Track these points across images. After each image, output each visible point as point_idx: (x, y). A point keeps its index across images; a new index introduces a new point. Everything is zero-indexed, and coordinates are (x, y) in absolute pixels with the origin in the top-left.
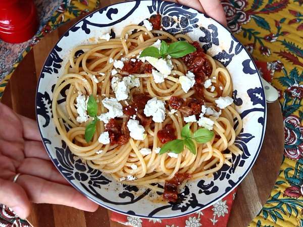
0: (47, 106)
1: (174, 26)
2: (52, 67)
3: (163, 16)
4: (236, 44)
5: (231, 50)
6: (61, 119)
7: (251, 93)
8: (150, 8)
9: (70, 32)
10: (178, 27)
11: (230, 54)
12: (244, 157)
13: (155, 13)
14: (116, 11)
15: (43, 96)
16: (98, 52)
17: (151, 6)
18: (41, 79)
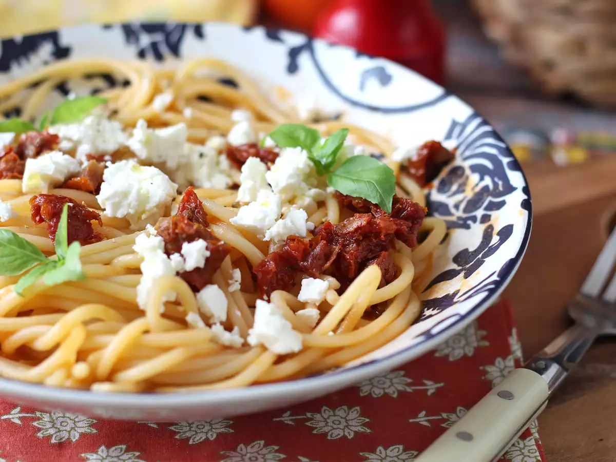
1: (451, 202)
3: (458, 162)
8: (454, 124)
10: (457, 206)
13: (449, 145)
14: (385, 79)
15: (56, 43)
17: (459, 125)
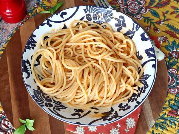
0: (28, 67)
1: (100, 19)
2: (30, 46)
4: (136, 25)
5: (133, 29)
6: (37, 75)
7: (147, 51)
9: (40, 26)
10: (102, 19)
11: (133, 31)
12: (145, 88)
13: (88, 13)
14: (65, 13)
15: (26, 62)
16: (57, 37)
17: (86, 9)
18: (24, 52)
